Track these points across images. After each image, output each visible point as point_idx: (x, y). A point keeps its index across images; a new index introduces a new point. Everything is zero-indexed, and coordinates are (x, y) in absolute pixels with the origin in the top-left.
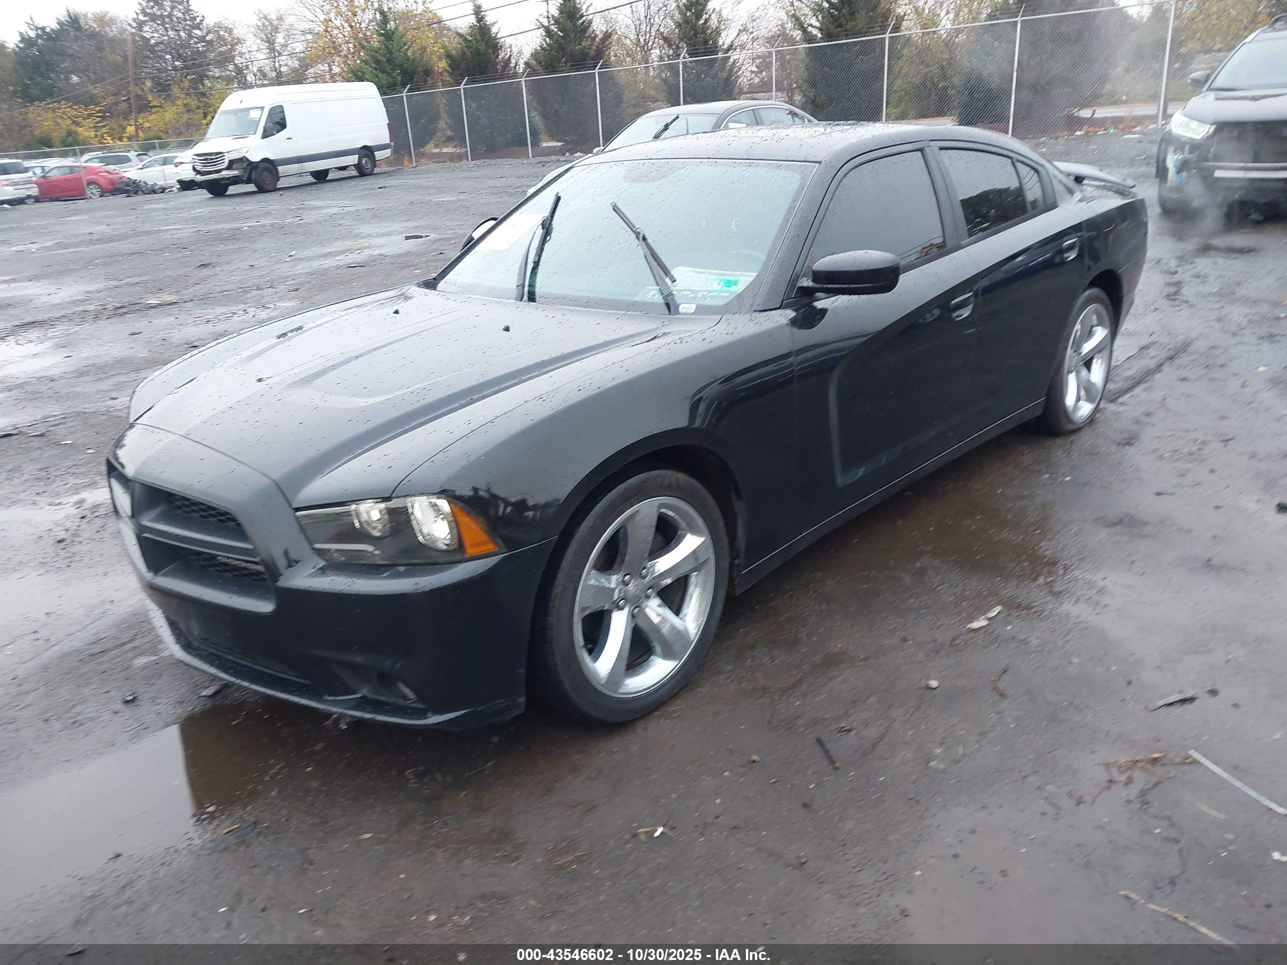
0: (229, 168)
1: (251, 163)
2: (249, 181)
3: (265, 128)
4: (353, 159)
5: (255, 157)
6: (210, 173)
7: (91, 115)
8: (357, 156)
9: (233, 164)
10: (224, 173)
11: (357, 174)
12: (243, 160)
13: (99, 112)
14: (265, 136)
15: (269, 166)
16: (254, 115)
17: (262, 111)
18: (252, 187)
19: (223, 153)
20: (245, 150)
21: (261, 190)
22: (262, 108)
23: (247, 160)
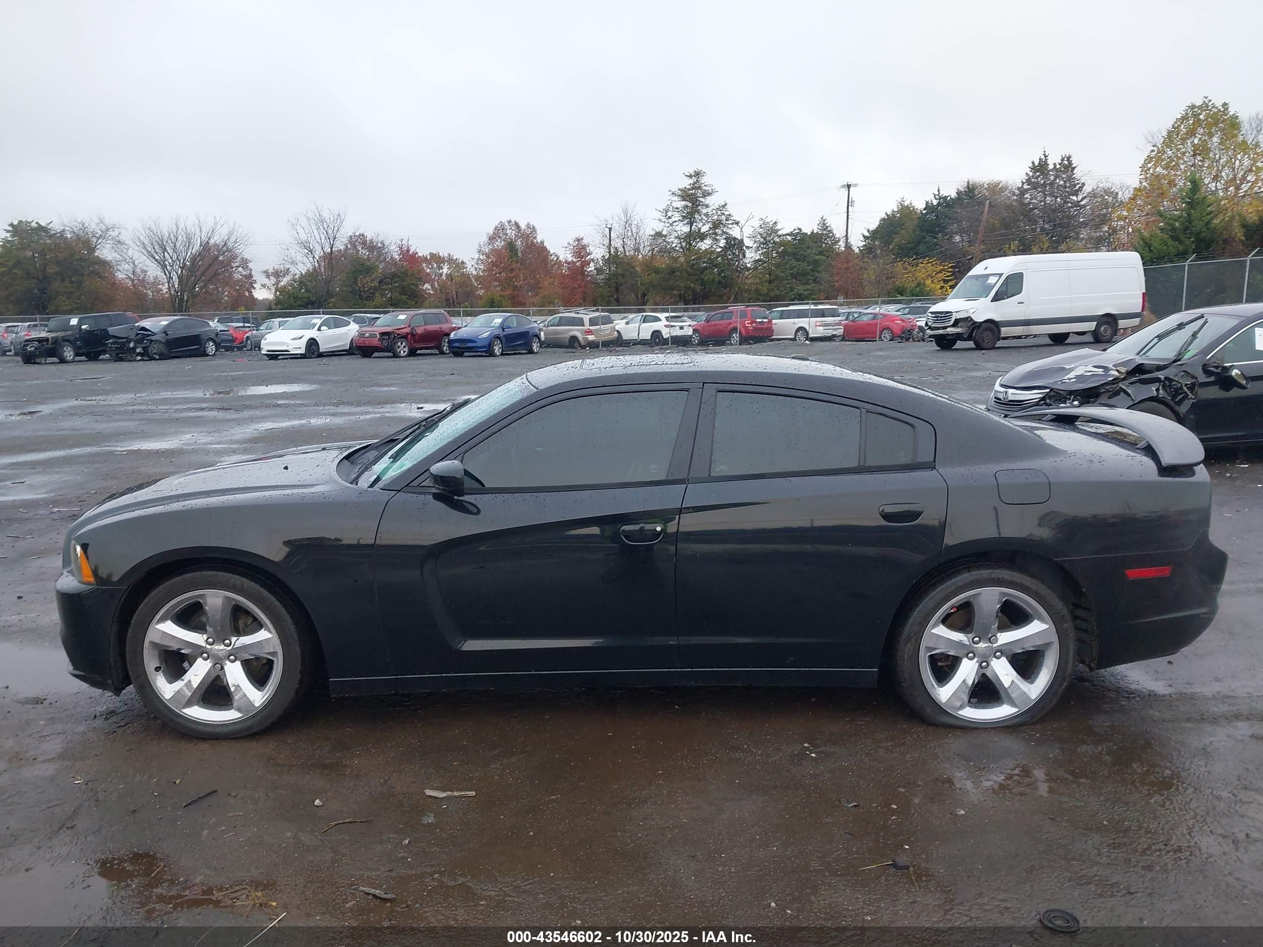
0: (955, 325)
1: (975, 323)
2: (970, 338)
3: (997, 293)
4: (1091, 326)
5: (979, 318)
6: (939, 328)
7: (944, 270)
8: (1096, 323)
9: (958, 323)
10: (949, 329)
11: (1093, 341)
12: (968, 319)
13: (952, 267)
14: (996, 299)
15: (992, 326)
16: (992, 280)
17: (1000, 277)
18: (971, 344)
19: (951, 312)
20: (972, 311)
21: (979, 347)
22: (1001, 275)
23: (972, 319)
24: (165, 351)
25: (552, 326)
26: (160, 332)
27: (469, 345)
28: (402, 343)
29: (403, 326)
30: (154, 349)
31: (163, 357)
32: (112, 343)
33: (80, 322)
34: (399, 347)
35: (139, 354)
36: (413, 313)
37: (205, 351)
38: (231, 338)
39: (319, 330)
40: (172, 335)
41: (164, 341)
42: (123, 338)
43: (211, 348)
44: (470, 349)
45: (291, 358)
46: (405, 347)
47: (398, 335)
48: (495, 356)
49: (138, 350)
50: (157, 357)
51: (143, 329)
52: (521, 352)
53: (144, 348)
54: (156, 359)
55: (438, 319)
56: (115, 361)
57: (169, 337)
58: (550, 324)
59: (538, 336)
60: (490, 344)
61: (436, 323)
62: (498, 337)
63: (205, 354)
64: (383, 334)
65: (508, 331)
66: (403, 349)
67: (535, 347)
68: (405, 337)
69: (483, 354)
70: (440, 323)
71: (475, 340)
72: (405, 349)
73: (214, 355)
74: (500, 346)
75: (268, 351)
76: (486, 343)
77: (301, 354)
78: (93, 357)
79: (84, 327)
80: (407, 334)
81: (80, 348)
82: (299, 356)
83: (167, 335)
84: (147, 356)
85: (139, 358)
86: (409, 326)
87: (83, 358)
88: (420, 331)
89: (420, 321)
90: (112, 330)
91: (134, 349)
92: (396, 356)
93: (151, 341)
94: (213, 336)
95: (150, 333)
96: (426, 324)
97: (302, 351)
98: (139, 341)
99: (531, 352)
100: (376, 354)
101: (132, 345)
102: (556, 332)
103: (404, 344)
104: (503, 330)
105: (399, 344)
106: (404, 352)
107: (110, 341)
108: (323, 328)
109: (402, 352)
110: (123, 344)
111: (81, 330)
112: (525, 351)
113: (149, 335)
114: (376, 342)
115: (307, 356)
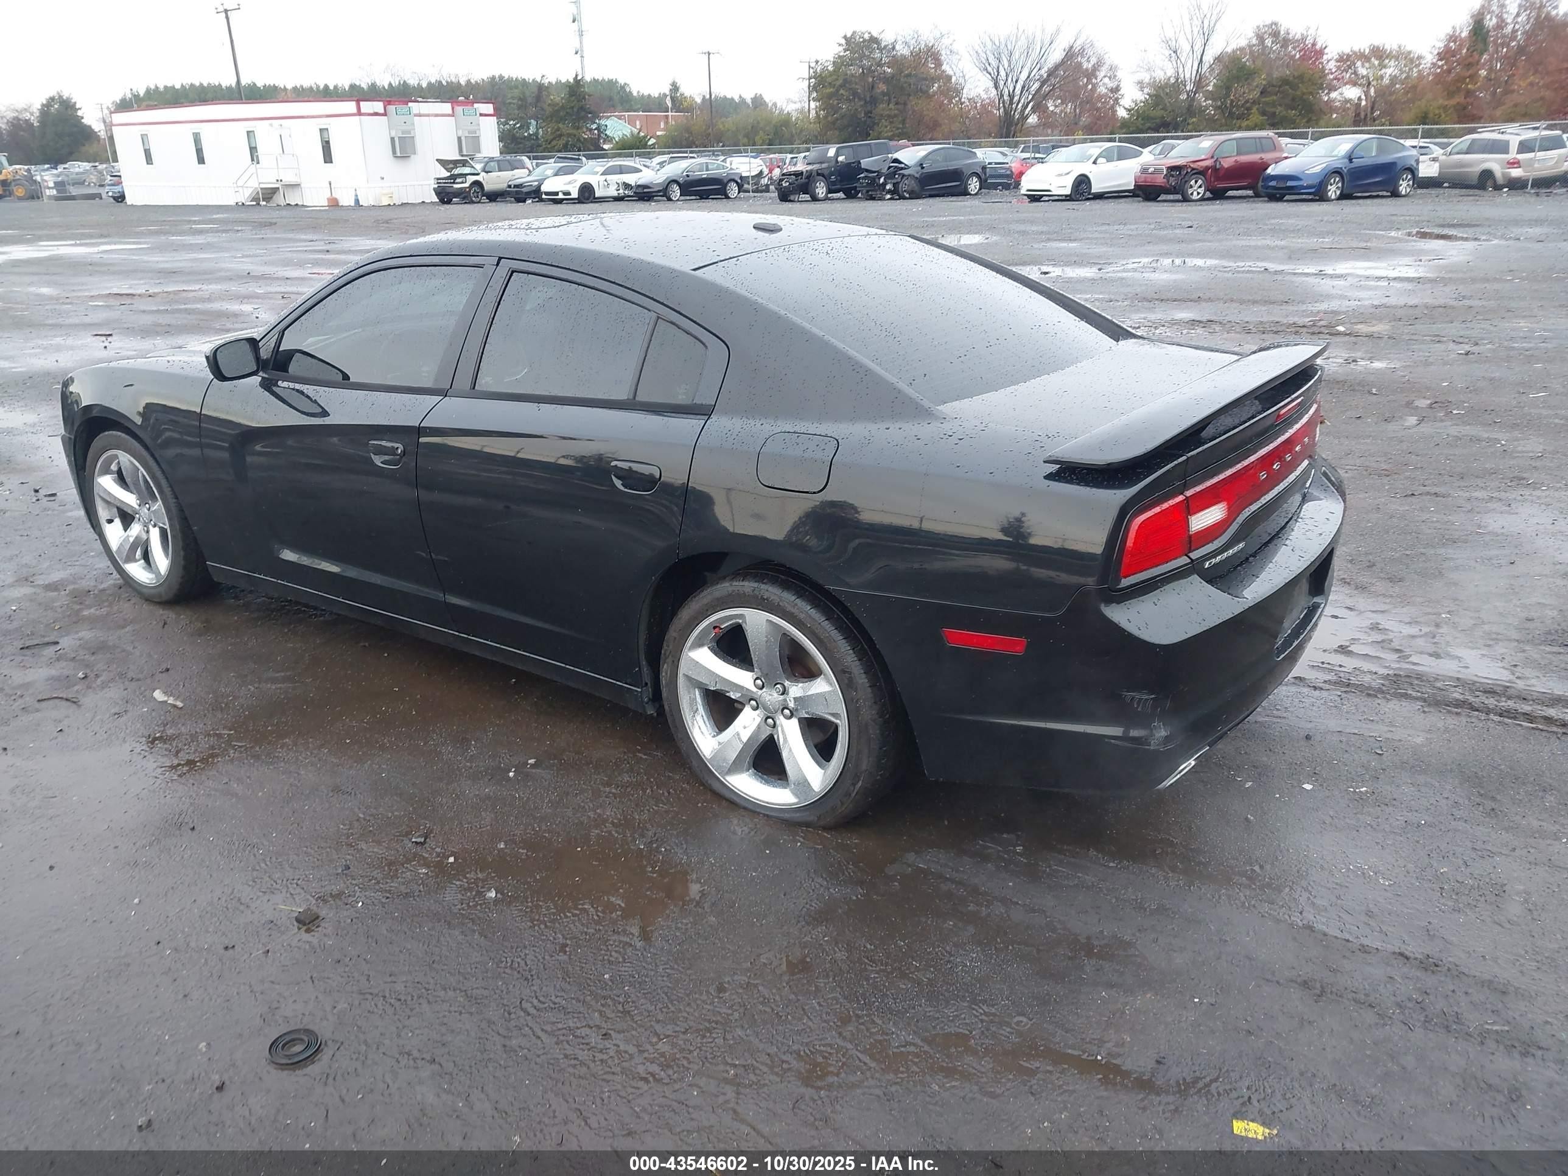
24: (917, 188)
25: (1458, 153)
26: (915, 165)
27: (1290, 183)
28: (1196, 182)
29: (1203, 157)
30: (905, 186)
31: (914, 196)
32: (863, 178)
33: (837, 154)
34: (1191, 187)
35: (889, 192)
36: (1223, 138)
37: (966, 188)
38: (1008, 172)
39: (1095, 163)
40: (929, 168)
41: (917, 176)
42: (875, 172)
43: (974, 185)
44: (1291, 190)
45: (1053, 201)
46: (1200, 187)
47: (1193, 169)
48: (1328, 200)
49: (888, 187)
50: (907, 196)
51: (896, 161)
52: (1381, 193)
53: (894, 185)
54: (905, 198)
55: (1261, 146)
56: (867, 199)
57: (924, 171)
58: (1455, 150)
59: (1412, 171)
60: (1321, 183)
61: (1257, 152)
62: (1337, 172)
63: (965, 193)
64: (1172, 169)
65: (1357, 162)
66: (1197, 189)
67: (1404, 187)
68: (1202, 172)
69: (1310, 197)
70: (1263, 151)
71: (1300, 176)
72: (1199, 190)
73: (976, 194)
74: (1340, 185)
75: (1028, 190)
76: (1316, 181)
77: (1066, 196)
78: (851, 194)
79: (841, 159)
80: (1207, 168)
81: (834, 184)
82: (1064, 198)
83: (923, 168)
84: (897, 194)
85: (888, 196)
86: (1212, 157)
87: (841, 195)
88: (1227, 163)
89: (1232, 148)
90: (865, 163)
91: (884, 184)
92: (1186, 199)
93: (904, 176)
94: (979, 171)
95: (903, 166)
96: (1239, 154)
97: (1068, 191)
98: (890, 176)
99: (1395, 194)
100: (1163, 197)
101: (882, 180)
102: (1461, 165)
103: (1200, 182)
104: (1351, 160)
105: (1192, 183)
106: (1198, 193)
107: (862, 175)
108: (1100, 160)
109: (1195, 193)
110: (874, 179)
111: (837, 161)
112: (1385, 193)
113: (902, 169)
114: (1160, 180)
115: (1073, 197)
